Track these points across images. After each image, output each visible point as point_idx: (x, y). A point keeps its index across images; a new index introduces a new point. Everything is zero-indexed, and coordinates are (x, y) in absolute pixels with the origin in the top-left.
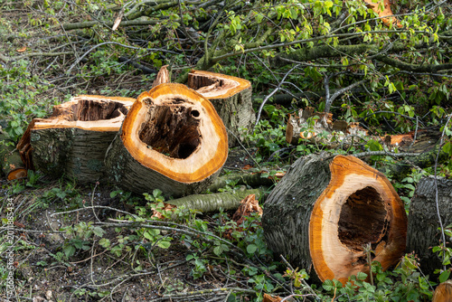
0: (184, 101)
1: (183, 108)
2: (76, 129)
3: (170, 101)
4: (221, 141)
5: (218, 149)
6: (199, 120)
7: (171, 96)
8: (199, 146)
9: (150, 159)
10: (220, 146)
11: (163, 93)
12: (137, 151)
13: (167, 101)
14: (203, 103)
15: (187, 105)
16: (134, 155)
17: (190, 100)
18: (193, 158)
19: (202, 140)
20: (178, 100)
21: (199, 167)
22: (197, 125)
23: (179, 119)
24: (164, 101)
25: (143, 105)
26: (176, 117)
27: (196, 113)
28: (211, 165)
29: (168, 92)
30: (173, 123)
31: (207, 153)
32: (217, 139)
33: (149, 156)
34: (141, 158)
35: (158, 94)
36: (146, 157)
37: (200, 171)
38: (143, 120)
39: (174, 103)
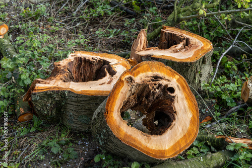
0: (161, 78)
1: (160, 85)
2: (69, 92)
3: (149, 79)
4: (193, 116)
5: (191, 125)
6: (174, 97)
7: (150, 74)
8: (174, 123)
9: (130, 136)
10: (192, 122)
11: (144, 71)
12: (118, 128)
13: (147, 79)
14: (178, 80)
15: (164, 83)
16: (115, 133)
17: (167, 77)
18: (168, 133)
19: (176, 116)
20: (156, 78)
21: (172, 144)
22: (172, 101)
23: (156, 95)
24: (144, 78)
25: (125, 83)
26: (154, 93)
27: (172, 90)
28: (184, 141)
29: (148, 71)
30: (151, 98)
31: (180, 129)
32: (190, 115)
33: (129, 133)
34: (121, 136)
35: (139, 73)
36: (126, 135)
37: (174, 148)
38: (124, 98)
39: (153, 81)
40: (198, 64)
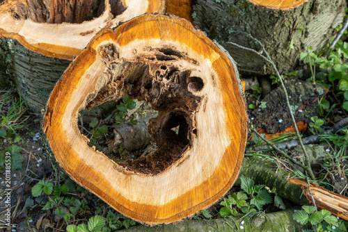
0: (179, 55)
1: (174, 70)
3: (152, 54)
4: (232, 146)
5: (223, 162)
6: (199, 99)
7: (157, 43)
8: (188, 153)
9: (89, 169)
10: (228, 156)
11: (144, 35)
12: (68, 150)
13: (147, 53)
14: (216, 64)
15: (182, 65)
16: (59, 158)
17: (192, 54)
18: (172, 172)
19: (195, 142)
20: (169, 53)
21: (174, 196)
22: (195, 106)
23: (163, 90)
24: (140, 51)
25: (99, 58)
26: (158, 86)
27: (199, 83)
28: (200, 194)
29: (153, 35)
30: (154, 91)
31: (198, 168)
32: (226, 142)
33: (88, 163)
34: (70, 166)
35: (132, 37)
36: (81, 165)
37: (177, 204)
38: (92, 88)
39: (160, 58)
40: (297, 14)
